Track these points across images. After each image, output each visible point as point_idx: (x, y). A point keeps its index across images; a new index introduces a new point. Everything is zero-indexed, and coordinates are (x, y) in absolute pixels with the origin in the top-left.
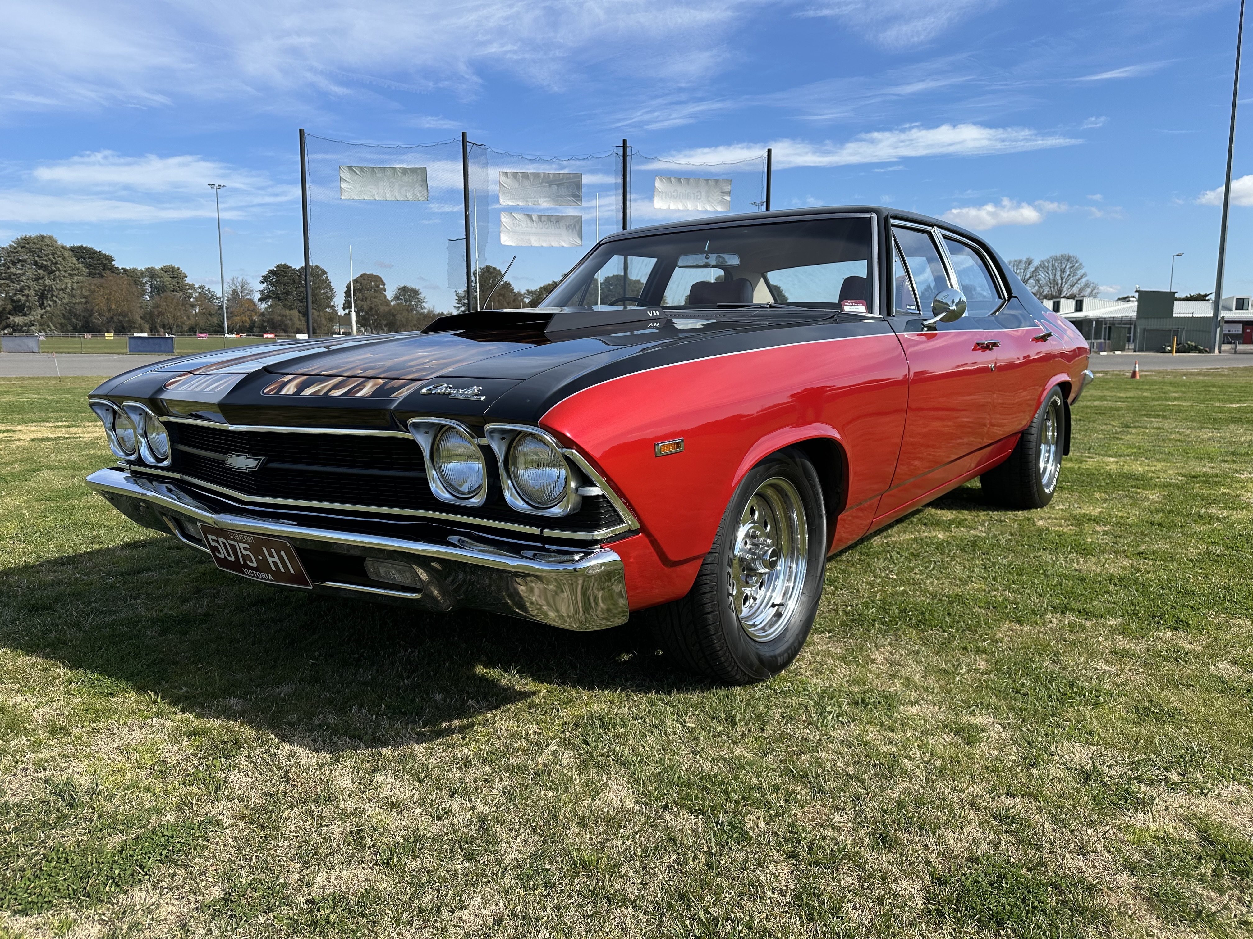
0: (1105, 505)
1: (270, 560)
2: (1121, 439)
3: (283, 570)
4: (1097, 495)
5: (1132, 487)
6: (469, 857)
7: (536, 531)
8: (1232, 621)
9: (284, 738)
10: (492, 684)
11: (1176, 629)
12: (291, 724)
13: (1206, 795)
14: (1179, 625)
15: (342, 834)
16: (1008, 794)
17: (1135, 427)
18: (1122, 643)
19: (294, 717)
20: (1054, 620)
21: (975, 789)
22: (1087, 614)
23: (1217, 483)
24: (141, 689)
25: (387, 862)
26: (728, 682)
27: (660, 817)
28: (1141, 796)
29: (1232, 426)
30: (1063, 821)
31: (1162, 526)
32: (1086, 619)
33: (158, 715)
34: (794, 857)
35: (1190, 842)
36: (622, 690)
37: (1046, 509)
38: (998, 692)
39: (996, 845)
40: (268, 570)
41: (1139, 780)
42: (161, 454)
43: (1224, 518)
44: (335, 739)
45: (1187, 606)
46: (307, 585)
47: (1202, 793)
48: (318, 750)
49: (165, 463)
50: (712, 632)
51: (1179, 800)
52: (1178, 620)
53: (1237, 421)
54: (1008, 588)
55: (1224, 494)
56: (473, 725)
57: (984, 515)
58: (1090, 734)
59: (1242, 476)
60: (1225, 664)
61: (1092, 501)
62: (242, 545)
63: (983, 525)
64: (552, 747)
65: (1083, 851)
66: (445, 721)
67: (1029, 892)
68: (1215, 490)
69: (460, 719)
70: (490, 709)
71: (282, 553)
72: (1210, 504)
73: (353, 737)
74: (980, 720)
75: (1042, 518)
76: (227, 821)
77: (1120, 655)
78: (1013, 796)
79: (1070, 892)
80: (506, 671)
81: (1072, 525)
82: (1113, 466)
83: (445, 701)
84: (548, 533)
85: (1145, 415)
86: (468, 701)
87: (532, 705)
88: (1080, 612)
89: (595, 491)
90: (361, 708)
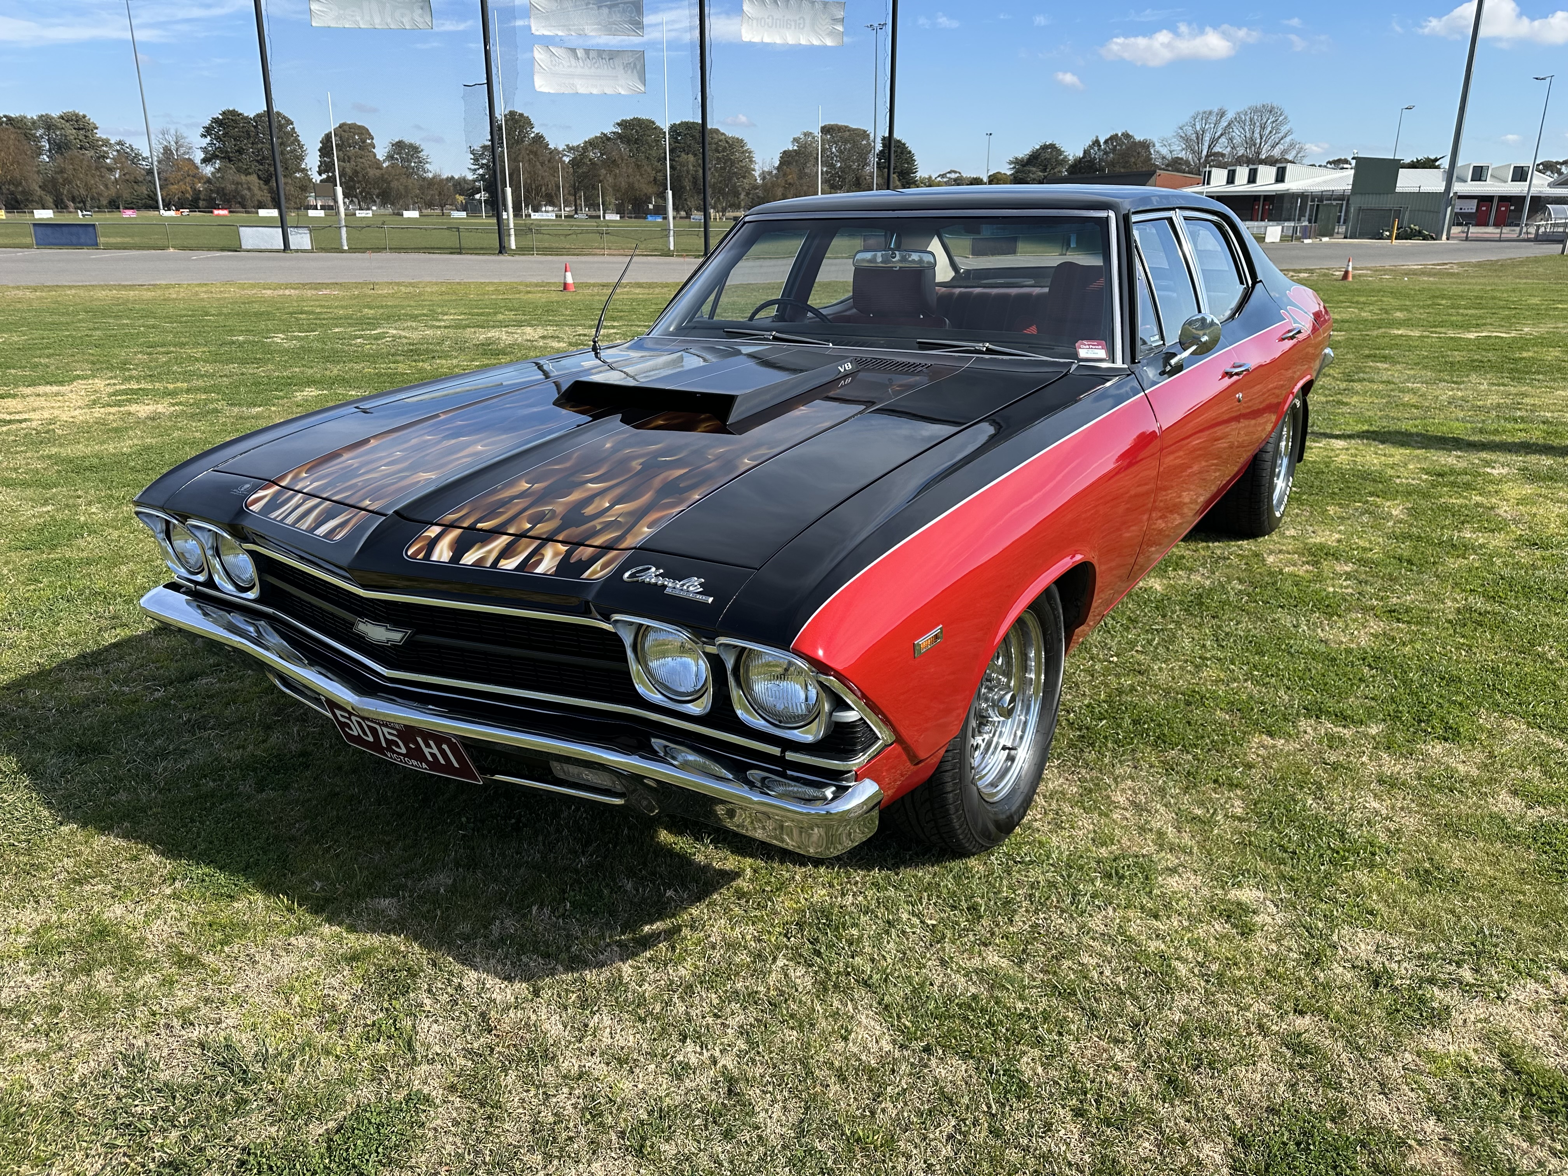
0: (1342, 528)
1: (426, 751)
2: (1346, 404)
3: (443, 762)
4: (1331, 510)
5: (1371, 494)
6: (728, 1135)
7: (776, 751)
8: (1507, 724)
9: (466, 960)
10: (684, 860)
11: (1446, 740)
12: (466, 938)
13: (1503, 1000)
14: (1451, 734)
15: (576, 1108)
16: (1295, 1011)
17: (1360, 380)
18: (1390, 765)
19: (465, 927)
20: (1309, 730)
21: (1259, 1006)
22: (1345, 719)
23: (1468, 486)
24: (268, 888)
25: (640, 1152)
26: (961, 853)
27: (926, 1066)
28: (1435, 1005)
29: (1474, 377)
30: (1358, 1048)
31: (1412, 564)
32: (1344, 726)
33: (302, 930)
34: (1082, 1116)
35: (1493, 1070)
36: (840, 868)
37: (1275, 536)
38: (1263, 853)
39: (1293, 1086)
40: (421, 757)
41: (1432, 981)
42: (244, 581)
43: (1481, 546)
44: (524, 959)
45: (1454, 702)
46: (476, 779)
47: (1499, 998)
48: (509, 979)
49: (251, 595)
50: (952, 811)
51: (1477, 1010)
52: (1447, 728)
53: (1477, 366)
54: (1249, 677)
55: (1477, 505)
56: (678, 929)
57: (1203, 548)
58: (1371, 914)
59: (1495, 472)
60: (1504, 796)
61: (1327, 521)
62: (385, 730)
63: (1203, 565)
64: (781, 962)
65: (1385, 1089)
66: (646, 924)
67: (1338, 1154)
68: (1466, 498)
69: (663, 920)
70: (692, 903)
71: (445, 746)
72: (1463, 523)
73: (547, 956)
74: (1248, 895)
75: (1271, 552)
76: (437, 1095)
77: (1390, 783)
78: (1302, 1013)
79: (1380, 1151)
80: (697, 839)
81: (1308, 563)
82: (1343, 458)
83: (638, 891)
84: (790, 756)
85: (1368, 356)
86: (665, 890)
87: (740, 894)
88: (1336, 716)
89: (852, 716)
90: (541, 908)
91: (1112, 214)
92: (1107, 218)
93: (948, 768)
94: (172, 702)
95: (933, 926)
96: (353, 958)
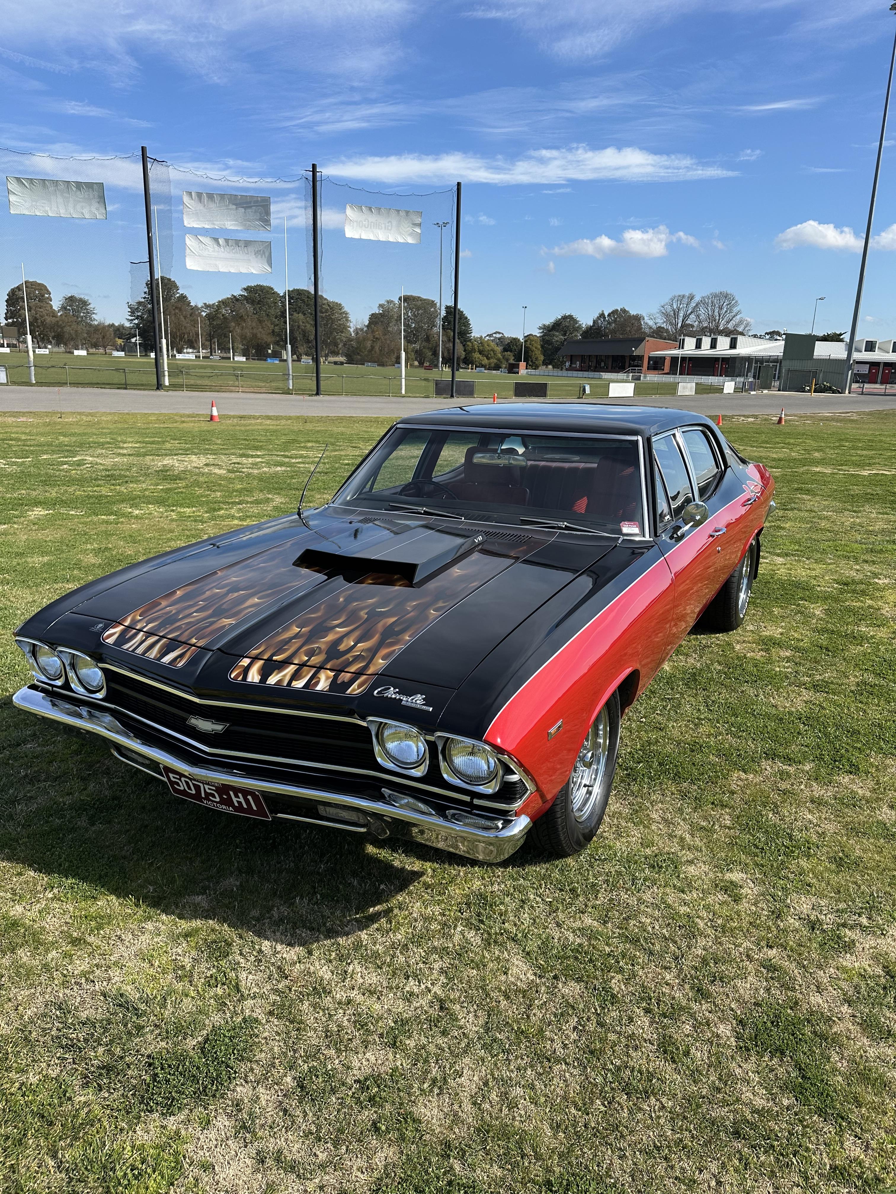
0: (783, 624)
1: (235, 800)
2: (784, 528)
3: (245, 806)
4: (776, 611)
5: (802, 599)
6: (444, 1033)
7: (467, 799)
8: (888, 762)
9: (261, 934)
10: (387, 865)
11: (851, 773)
12: (258, 920)
13: (885, 935)
14: (854, 770)
15: (349, 1022)
16: (768, 946)
17: (792, 509)
18: (818, 791)
19: (255, 913)
20: (768, 768)
21: (747, 944)
22: (790, 759)
23: (863, 593)
24: (120, 892)
25: (394, 1045)
26: (563, 855)
27: (556, 987)
28: (847, 939)
29: (867, 508)
30: (804, 967)
31: (829, 651)
32: (790, 765)
34: (650, 1012)
35: (879, 976)
37: (740, 630)
38: (744, 849)
39: (768, 990)
40: (229, 802)
41: (844, 925)
43: (872, 637)
44: (298, 931)
45: (856, 748)
46: (267, 817)
47: (882, 934)
48: (290, 944)
49: (100, 695)
51: (870, 942)
52: (852, 765)
53: (869, 498)
54: (729, 732)
55: (870, 607)
56: (390, 910)
57: (694, 639)
58: (809, 886)
59: (880, 582)
60: (885, 809)
61: (774, 620)
62: (206, 787)
63: (695, 651)
64: (460, 928)
65: (819, 990)
66: (371, 907)
67: (795, 1027)
68: (862, 601)
69: (380, 904)
70: (397, 893)
71: (249, 797)
72: (860, 620)
73: (312, 929)
74: (736, 876)
75: (738, 642)
76: (262, 1018)
77: (818, 802)
78: (771, 947)
79: (818, 1024)
80: (393, 850)
81: (762, 650)
82: (783, 571)
83: (361, 885)
84: (476, 802)
85: (797, 489)
86: (379, 885)
87: (427, 886)
88: (784, 758)
89: (515, 778)
90: (302, 898)
91: (640, 438)
92: (637, 441)
93: (559, 803)
94: (11, 762)
95: (550, 902)
96: (187, 935)
